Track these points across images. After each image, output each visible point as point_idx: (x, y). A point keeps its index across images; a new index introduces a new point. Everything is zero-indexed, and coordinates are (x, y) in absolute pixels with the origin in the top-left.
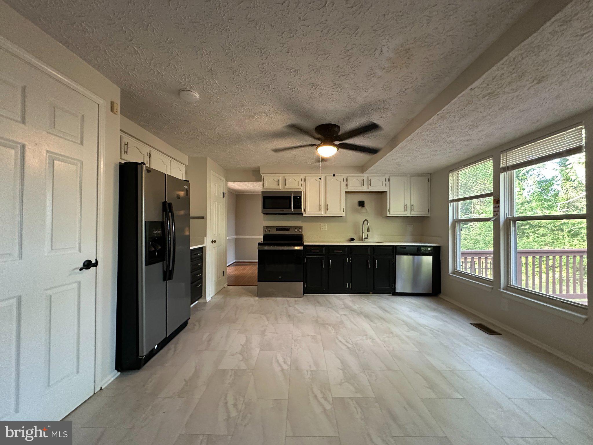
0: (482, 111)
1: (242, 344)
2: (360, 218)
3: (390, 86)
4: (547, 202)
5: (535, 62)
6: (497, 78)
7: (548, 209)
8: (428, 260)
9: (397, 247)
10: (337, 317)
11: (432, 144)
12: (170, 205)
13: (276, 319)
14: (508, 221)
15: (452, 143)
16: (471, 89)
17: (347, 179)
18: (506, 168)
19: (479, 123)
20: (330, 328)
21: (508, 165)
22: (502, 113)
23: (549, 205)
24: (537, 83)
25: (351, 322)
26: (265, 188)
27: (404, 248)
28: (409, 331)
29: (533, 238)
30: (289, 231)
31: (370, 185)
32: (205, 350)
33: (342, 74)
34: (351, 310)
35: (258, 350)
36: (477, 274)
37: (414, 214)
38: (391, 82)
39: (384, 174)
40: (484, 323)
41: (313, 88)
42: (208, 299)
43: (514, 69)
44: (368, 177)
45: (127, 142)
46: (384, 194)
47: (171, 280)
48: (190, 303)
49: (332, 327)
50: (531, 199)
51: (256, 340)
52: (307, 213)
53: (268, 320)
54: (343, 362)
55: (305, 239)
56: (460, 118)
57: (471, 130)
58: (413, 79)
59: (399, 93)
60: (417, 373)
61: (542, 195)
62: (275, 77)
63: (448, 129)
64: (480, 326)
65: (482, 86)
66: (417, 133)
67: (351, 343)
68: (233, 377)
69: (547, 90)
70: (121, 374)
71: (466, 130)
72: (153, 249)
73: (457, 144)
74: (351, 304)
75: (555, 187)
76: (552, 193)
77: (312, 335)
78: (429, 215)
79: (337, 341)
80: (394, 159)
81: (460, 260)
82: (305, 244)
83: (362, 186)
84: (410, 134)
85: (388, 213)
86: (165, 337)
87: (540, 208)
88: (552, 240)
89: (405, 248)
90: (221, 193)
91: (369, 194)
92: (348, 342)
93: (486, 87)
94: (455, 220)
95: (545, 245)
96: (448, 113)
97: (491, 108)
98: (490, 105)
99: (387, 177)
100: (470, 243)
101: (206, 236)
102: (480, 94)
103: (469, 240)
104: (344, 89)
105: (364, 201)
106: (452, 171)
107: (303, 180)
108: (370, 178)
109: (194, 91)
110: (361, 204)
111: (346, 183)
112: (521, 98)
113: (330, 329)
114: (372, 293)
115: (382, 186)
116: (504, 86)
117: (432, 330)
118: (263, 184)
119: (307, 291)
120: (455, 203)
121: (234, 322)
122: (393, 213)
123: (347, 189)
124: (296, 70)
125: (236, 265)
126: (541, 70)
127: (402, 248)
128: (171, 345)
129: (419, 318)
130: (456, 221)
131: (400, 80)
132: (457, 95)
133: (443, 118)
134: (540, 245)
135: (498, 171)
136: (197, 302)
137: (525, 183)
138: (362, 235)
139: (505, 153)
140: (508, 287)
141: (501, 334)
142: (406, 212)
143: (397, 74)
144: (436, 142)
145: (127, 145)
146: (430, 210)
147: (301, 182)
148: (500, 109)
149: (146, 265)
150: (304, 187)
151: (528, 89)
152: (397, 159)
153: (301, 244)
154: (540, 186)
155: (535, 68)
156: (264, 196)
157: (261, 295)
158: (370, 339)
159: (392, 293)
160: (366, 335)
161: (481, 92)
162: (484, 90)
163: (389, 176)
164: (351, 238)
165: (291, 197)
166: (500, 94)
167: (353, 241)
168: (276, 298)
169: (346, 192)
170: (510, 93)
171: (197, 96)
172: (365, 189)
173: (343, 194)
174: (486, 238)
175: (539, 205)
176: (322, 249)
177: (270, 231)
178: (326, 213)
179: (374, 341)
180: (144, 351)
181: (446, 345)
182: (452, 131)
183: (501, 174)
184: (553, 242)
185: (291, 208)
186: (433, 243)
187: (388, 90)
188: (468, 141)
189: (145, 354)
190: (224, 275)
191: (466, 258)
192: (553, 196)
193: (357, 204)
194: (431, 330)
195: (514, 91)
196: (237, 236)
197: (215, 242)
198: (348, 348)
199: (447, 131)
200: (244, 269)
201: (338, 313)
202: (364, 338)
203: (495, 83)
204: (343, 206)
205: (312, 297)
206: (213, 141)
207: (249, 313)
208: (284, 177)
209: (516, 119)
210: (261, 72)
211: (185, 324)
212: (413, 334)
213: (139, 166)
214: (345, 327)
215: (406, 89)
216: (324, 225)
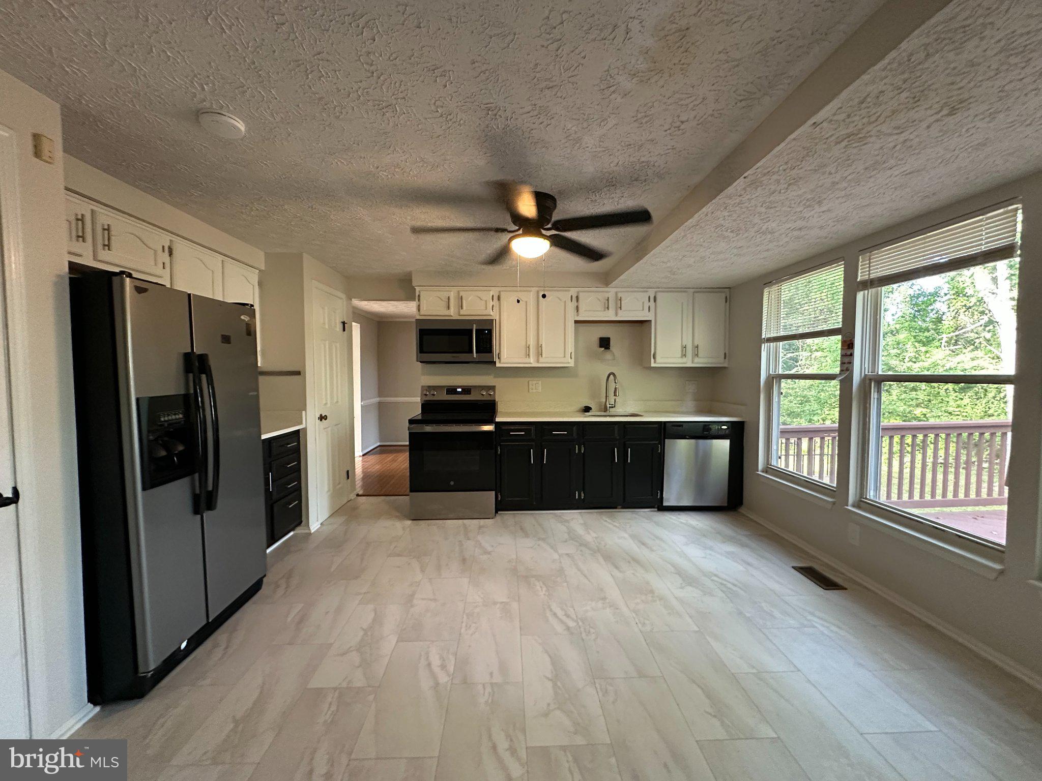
0: (833, 171)
1: (365, 627)
2: (602, 370)
3: (650, 113)
4: (924, 332)
5: (952, 66)
6: (869, 100)
7: (924, 345)
8: (723, 446)
9: (667, 424)
10: (554, 561)
11: (735, 236)
12: (203, 358)
13: (439, 568)
14: (868, 382)
15: (772, 233)
16: (815, 123)
17: (577, 297)
18: (867, 282)
19: (824, 196)
20: (538, 585)
21: (872, 276)
22: (870, 177)
23: (926, 337)
24: (950, 114)
25: (579, 570)
26: (422, 312)
27: (680, 426)
28: (682, 588)
29: (898, 394)
30: (470, 394)
31: (620, 308)
32: (290, 644)
33: (547, 83)
34: (581, 545)
35: (393, 639)
36: (805, 474)
37: (700, 362)
38: (650, 104)
39: (645, 289)
40: (817, 567)
41: (488, 114)
42: (314, 526)
43: (905, 81)
44: (616, 293)
45: (108, 225)
46: (647, 324)
47: (211, 510)
48: (265, 545)
49: (541, 583)
50: (898, 326)
51: (393, 614)
52: (502, 361)
53: (423, 571)
54: (556, 662)
55: (500, 408)
56: (790, 185)
57: (809, 209)
58: (696, 100)
59: (669, 129)
60: (694, 682)
61: (916, 320)
62: (403, 88)
63: (764, 205)
64: (810, 573)
65: (835, 118)
66: (705, 213)
67: (575, 618)
68: (333, 708)
69: (964, 130)
70: (101, 709)
71: (799, 210)
72: (163, 453)
73: (781, 235)
74: (580, 531)
75: (937, 305)
76: (932, 315)
77: (503, 602)
78: (726, 365)
79: (548, 614)
80: (663, 262)
81: (778, 444)
82: (498, 420)
83: (605, 311)
84: (692, 216)
85: (652, 360)
86: (204, 622)
87: (912, 342)
88: (929, 397)
89: (682, 426)
90: (338, 321)
91: (618, 324)
92: (568, 616)
93: (844, 121)
94: (771, 376)
95: (916, 405)
96: (765, 175)
97: (850, 166)
98: (849, 159)
99: (651, 293)
100: (794, 402)
101: (305, 409)
102: (831, 136)
103: (792, 398)
104: (555, 119)
105: (609, 338)
106: (769, 284)
107: (495, 298)
108: (620, 295)
109: (231, 116)
110: (605, 343)
111: (576, 304)
112: (911, 147)
113: (538, 588)
114: (620, 507)
115: (643, 310)
116: (881, 119)
117: (725, 583)
118: (419, 305)
119: (501, 506)
120: (772, 344)
121: (356, 578)
122: (662, 361)
123: (578, 315)
124: (444, 71)
125: (381, 452)
126: (961, 85)
127: (677, 426)
128: (221, 636)
129: (703, 557)
130: (773, 378)
131: (669, 101)
132: (786, 137)
133: (755, 184)
134: (910, 406)
135: (852, 287)
136: (291, 534)
137: (890, 299)
138: (604, 400)
139: (868, 254)
140: (862, 503)
141: (846, 589)
142: (684, 360)
143: (663, 87)
144: (741, 232)
145: (108, 230)
146: (727, 355)
147: (492, 303)
148: (866, 169)
149: (144, 489)
150: (498, 311)
151: (928, 127)
152: (669, 261)
153: (490, 421)
154: (914, 305)
155: (950, 80)
156: (420, 330)
157: (417, 517)
158: (610, 606)
159: (656, 506)
160: (604, 599)
161: (833, 132)
162: (839, 126)
163: (656, 292)
164: (586, 407)
165: (471, 330)
166: (871, 136)
167: (588, 412)
168: (445, 521)
169: (576, 322)
170: (891, 135)
171: (241, 126)
172: (610, 316)
173: (571, 326)
174: (821, 393)
175: (910, 337)
176: (530, 430)
177: (434, 395)
178: (538, 362)
179: (618, 611)
180: (151, 660)
181: (748, 615)
182: (772, 211)
183: (858, 293)
184: (930, 401)
185: (471, 352)
186: (732, 416)
187: (646, 122)
188: (800, 229)
189: (152, 666)
190: (348, 478)
191: (788, 440)
192: (933, 322)
193: (597, 342)
194: (722, 584)
195: (900, 130)
196: (382, 399)
197: (326, 419)
198: (568, 628)
199: (763, 210)
200: (394, 460)
201: (556, 551)
202: (600, 604)
203: (863, 112)
204: (571, 348)
205: (510, 517)
206: (304, 223)
207: (389, 556)
208: (459, 292)
209: (896, 189)
210: (369, 75)
211: (257, 587)
212: (690, 593)
213: (116, 280)
214: (566, 582)
215: (682, 122)
216: (535, 382)
